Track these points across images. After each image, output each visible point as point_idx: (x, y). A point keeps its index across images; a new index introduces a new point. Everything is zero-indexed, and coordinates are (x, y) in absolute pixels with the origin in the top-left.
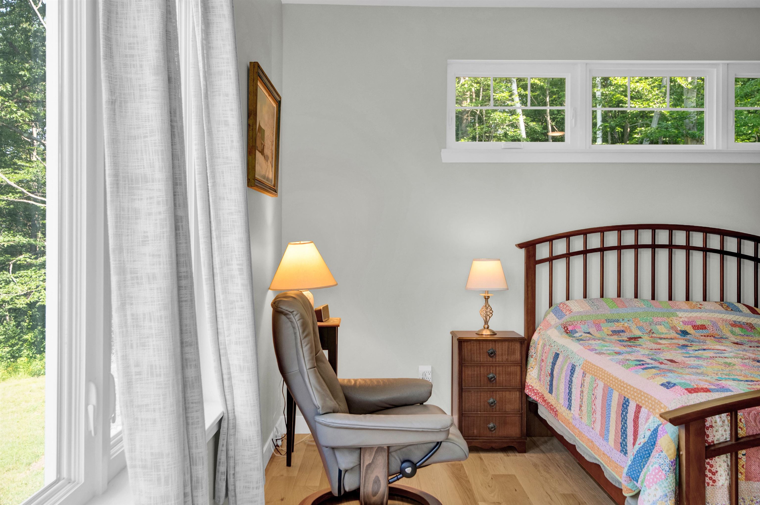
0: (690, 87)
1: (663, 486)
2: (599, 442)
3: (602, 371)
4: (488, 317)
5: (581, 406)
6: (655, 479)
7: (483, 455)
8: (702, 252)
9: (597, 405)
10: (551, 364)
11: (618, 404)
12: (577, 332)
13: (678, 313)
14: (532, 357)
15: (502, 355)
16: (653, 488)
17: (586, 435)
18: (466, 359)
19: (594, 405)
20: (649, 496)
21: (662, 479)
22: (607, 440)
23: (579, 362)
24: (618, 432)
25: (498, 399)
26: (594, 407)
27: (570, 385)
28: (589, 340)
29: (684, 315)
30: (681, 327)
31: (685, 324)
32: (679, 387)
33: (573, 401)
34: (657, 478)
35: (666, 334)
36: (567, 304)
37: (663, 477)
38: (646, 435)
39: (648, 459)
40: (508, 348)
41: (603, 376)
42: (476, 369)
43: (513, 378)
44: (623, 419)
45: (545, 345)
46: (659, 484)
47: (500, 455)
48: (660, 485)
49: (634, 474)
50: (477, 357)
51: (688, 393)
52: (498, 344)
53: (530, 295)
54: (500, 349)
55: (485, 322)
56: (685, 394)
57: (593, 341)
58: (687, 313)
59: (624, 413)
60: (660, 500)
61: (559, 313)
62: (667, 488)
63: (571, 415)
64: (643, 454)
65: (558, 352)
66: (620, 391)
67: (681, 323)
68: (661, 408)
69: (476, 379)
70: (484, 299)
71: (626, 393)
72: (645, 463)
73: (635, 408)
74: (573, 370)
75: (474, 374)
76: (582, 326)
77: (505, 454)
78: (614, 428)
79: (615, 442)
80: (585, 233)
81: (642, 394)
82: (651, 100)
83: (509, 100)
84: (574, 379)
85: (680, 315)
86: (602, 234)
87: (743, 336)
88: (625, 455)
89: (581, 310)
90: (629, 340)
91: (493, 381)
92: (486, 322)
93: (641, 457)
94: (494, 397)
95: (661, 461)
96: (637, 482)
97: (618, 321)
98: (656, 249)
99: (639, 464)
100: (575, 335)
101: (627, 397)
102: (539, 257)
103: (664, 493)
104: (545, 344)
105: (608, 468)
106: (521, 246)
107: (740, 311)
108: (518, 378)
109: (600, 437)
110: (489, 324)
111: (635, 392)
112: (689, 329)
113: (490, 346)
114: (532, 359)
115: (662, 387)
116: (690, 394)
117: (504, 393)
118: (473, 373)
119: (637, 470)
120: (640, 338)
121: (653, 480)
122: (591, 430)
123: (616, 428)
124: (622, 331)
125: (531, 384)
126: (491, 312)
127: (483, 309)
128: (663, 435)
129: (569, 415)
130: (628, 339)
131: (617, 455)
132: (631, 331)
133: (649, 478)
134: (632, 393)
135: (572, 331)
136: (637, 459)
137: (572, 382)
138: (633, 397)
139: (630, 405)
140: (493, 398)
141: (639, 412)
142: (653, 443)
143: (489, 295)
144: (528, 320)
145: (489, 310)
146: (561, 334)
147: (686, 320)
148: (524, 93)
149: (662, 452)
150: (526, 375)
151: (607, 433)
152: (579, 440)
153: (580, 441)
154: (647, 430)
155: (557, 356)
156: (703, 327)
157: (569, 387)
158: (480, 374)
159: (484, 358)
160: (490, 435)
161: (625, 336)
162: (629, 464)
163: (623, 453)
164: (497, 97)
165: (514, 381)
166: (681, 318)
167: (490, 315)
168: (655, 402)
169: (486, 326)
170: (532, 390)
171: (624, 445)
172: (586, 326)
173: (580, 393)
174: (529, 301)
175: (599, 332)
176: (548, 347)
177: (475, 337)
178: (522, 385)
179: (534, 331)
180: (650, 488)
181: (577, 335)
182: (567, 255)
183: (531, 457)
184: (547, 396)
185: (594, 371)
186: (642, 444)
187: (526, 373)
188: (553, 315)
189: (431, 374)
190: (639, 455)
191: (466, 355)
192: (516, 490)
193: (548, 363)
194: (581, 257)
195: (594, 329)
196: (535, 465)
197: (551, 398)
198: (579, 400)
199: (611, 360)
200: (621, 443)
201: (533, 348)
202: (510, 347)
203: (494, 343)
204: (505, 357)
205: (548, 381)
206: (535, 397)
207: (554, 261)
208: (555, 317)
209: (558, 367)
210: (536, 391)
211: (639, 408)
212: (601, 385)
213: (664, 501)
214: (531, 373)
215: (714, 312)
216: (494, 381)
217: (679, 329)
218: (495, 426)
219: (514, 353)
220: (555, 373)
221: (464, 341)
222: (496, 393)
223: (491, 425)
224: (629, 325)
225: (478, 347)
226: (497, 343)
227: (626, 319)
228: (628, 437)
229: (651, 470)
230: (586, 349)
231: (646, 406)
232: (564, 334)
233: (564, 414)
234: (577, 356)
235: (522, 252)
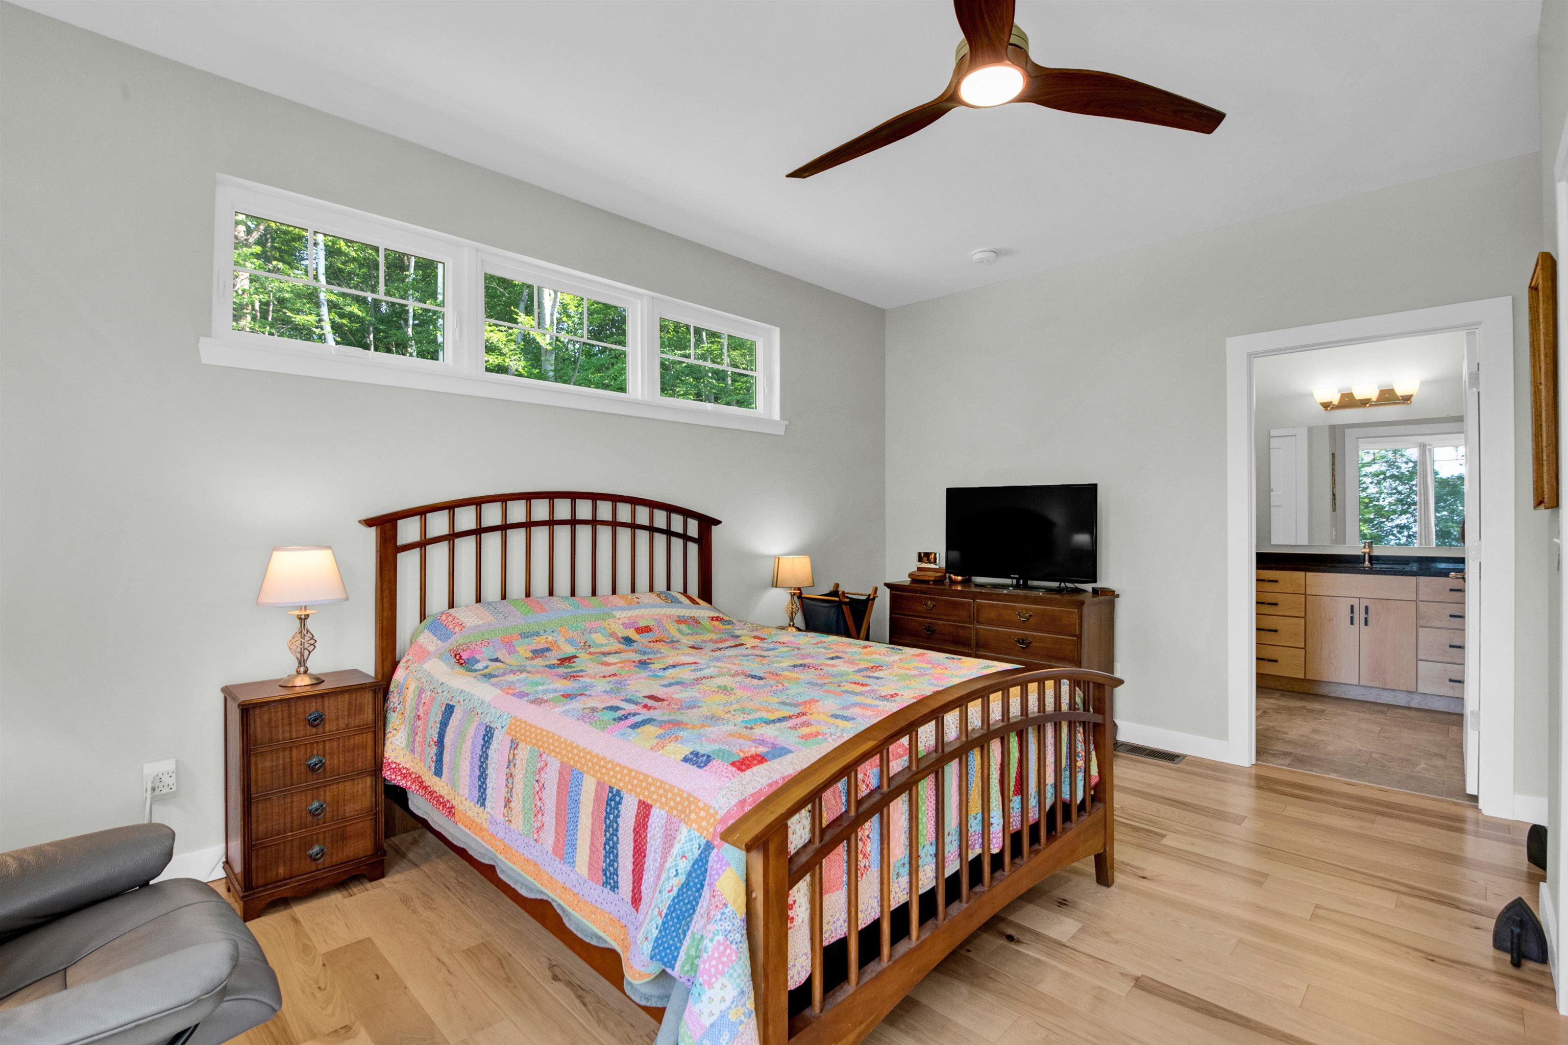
0: (549, 348)
1: (735, 975)
2: (553, 867)
3: (553, 737)
4: (306, 653)
5: (508, 801)
6: (720, 966)
7: (300, 910)
8: (629, 529)
9: (547, 801)
10: (438, 725)
11: (597, 799)
12: (479, 661)
13: (615, 613)
14: (394, 711)
15: (337, 719)
16: (717, 986)
17: (522, 852)
18: (259, 737)
19: (540, 799)
20: (710, 1003)
21: (732, 962)
22: (572, 863)
23: (500, 721)
24: (597, 850)
25: (328, 799)
26: (539, 803)
27: (482, 763)
28: (504, 674)
29: (623, 615)
30: (622, 632)
31: (626, 628)
32: (719, 761)
33: (488, 791)
34: (723, 963)
35: (606, 645)
36: (454, 615)
37: (734, 958)
38: (679, 868)
39: (692, 919)
40: (350, 703)
41: (557, 747)
42: (281, 754)
43: (359, 754)
44: (608, 827)
45: (421, 691)
46: (727, 975)
47: (336, 899)
48: (731, 975)
49: (666, 954)
50: (283, 733)
51: (739, 772)
52: (329, 700)
53: (386, 604)
54: (330, 707)
55: (300, 663)
56: (736, 775)
57: (512, 675)
58: (626, 612)
59: (611, 816)
60: (733, 1006)
61: (440, 630)
62: (743, 977)
63: (485, 816)
64: (681, 910)
65: (451, 703)
66: (599, 775)
67: (621, 626)
68: (700, 809)
69: (281, 772)
70: (298, 621)
71: (614, 780)
72: (686, 928)
73: (636, 807)
74: (488, 735)
75: (277, 766)
76: (484, 649)
77: (345, 893)
78: (589, 843)
79: (589, 869)
80: (478, 502)
81: (650, 780)
82: (507, 356)
83: (317, 327)
84: (491, 753)
85: (618, 616)
86: (504, 504)
87: (692, 634)
88: (614, 891)
89: (479, 623)
90: (561, 664)
91: (319, 769)
92: (302, 662)
93: (678, 919)
94: (322, 798)
95: (727, 925)
96: (673, 970)
97: (537, 634)
98: (577, 526)
99: (675, 934)
100: (475, 667)
101: (616, 788)
102: (402, 540)
103: (739, 990)
104: (421, 688)
105: (574, 913)
106: (369, 523)
107: (681, 603)
108: (370, 753)
109: (553, 857)
110: (308, 664)
111: (635, 778)
112: (632, 634)
113: (313, 706)
114: (395, 715)
115: (687, 765)
116: (742, 774)
117: (341, 786)
118: (275, 763)
119: (672, 945)
120: (575, 657)
121: (716, 967)
122: (533, 843)
123: (592, 844)
124: (547, 649)
125: (395, 760)
126: (312, 641)
127: (295, 640)
128: (723, 871)
129: (481, 815)
130: (559, 662)
131: (597, 893)
132: (559, 647)
133: (707, 966)
134: (627, 779)
135: (468, 659)
136: (671, 923)
137: (487, 758)
138: (630, 787)
139: (624, 801)
140: (319, 800)
141: (647, 815)
142: (699, 886)
143: (308, 612)
144: (382, 647)
145: (307, 638)
146: (452, 669)
147: (627, 622)
148: (339, 320)
149: (726, 907)
150: (384, 744)
151: (570, 850)
152: (504, 859)
153: (506, 862)
154: (678, 858)
155: (449, 710)
156: (647, 629)
157: (481, 766)
158: (291, 762)
159: (300, 731)
160: (314, 868)
161: (553, 659)
162: (655, 935)
163: (609, 887)
164: (297, 320)
165: (360, 760)
166: (619, 619)
167: (311, 648)
168: (681, 796)
169: (302, 669)
170: (398, 770)
171: (611, 874)
172: (490, 647)
173: (505, 778)
174: (385, 614)
175: (512, 655)
176: (429, 693)
177: (278, 693)
178: (378, 764)
179: (395, 665)
180: (711, 986)
181: (479, 666)
182: (449, 537)
183: (395, 883)
184: (429, 779)
185: (535, 738)
186: (675, 890)
187: (384, 740)
188: (430, 634)
189: (174, 775)
190: (674, 915)
191: (259, 730)
192: (378, 977)
193: (431, 723)
194: (472, 540)
195: (504, 651)
196: (405, 901)
197: (439, 786)
198: (504, 790)
199: (566, 712)
200: (603, 870)
201: (395, 694)
202: (354, 702)
203: (319, 700)
204: (342, 723)
205: (432, 755)
206: (404, 782)
207: (428, 547)
208: (435, 639)
209: (453, 729)
210: (404, 771)
211: (644, 810)
212: (554, 765)
213: (740, 1007)
214: (394, 739)
215: (654, 606)
216: (321, 770)
217: (620, 635)
218: (322, 850)
219: (361, 710)
220: (447, 740)
221: (253, 708)
222: (325, 791)
223: (316, 849)
224: (554, 639)
225: (286, 713)
226: (326, 699)
227: (548, 630)
228: (620, 860)
229: (710, 949)
230: (507, 693)
231: (662, 804)
232: (458, 668)
233: (470, 813)
234: (493, 711)
235: (372, 533)
